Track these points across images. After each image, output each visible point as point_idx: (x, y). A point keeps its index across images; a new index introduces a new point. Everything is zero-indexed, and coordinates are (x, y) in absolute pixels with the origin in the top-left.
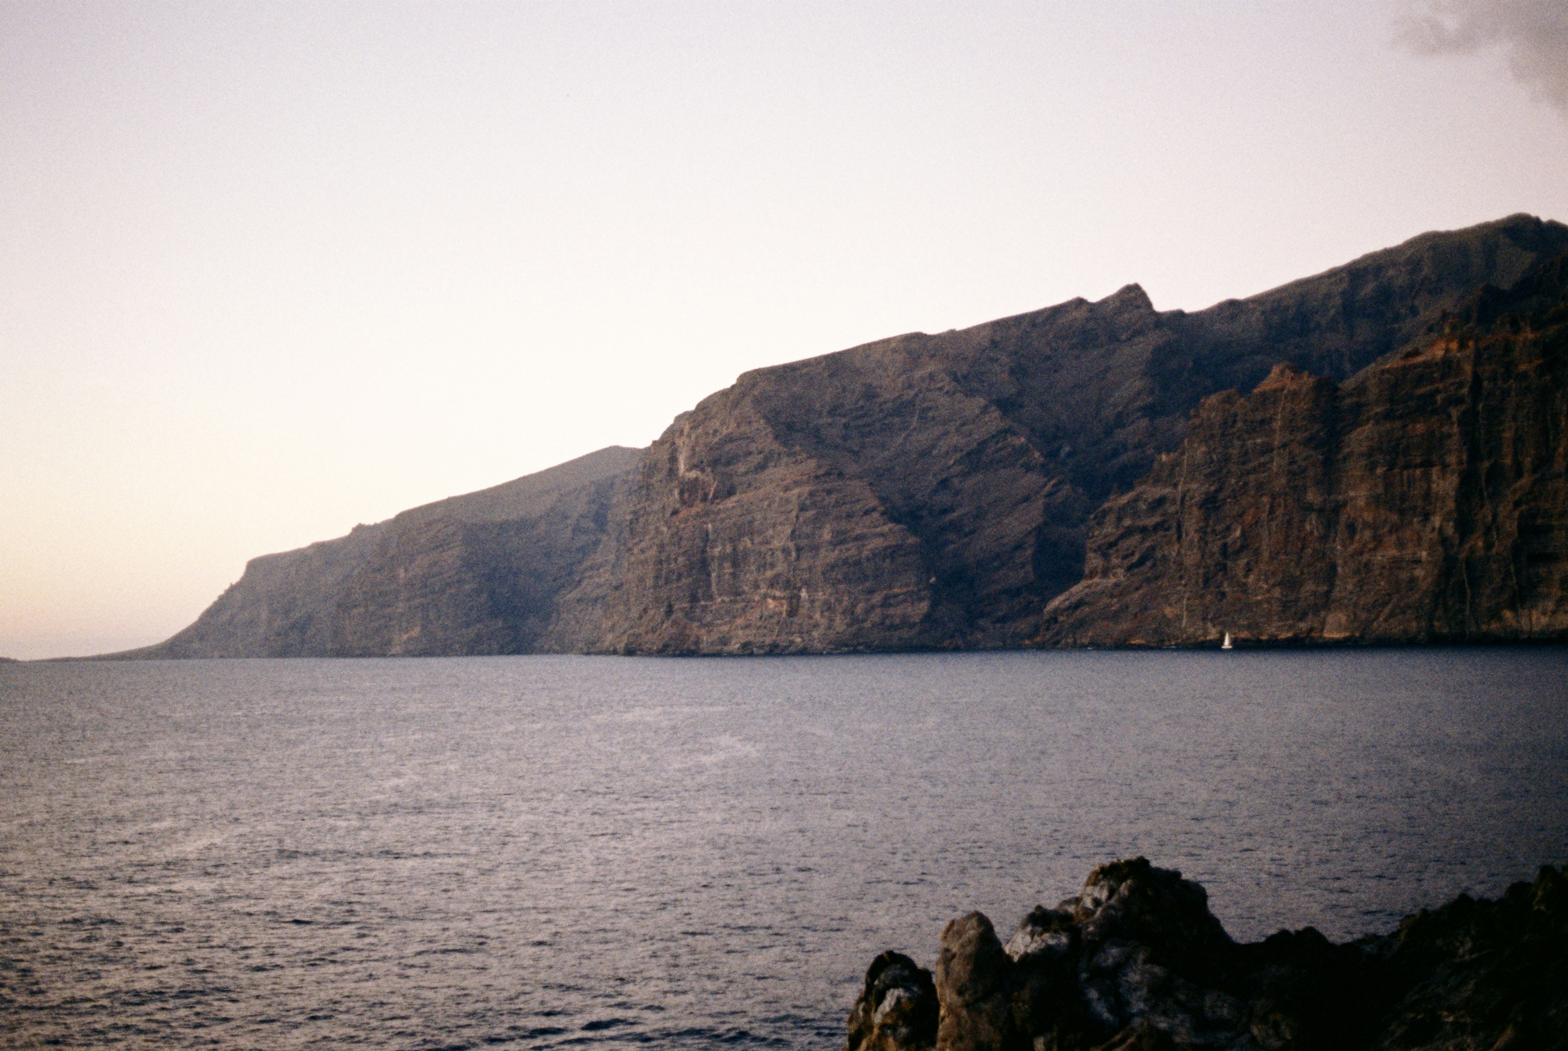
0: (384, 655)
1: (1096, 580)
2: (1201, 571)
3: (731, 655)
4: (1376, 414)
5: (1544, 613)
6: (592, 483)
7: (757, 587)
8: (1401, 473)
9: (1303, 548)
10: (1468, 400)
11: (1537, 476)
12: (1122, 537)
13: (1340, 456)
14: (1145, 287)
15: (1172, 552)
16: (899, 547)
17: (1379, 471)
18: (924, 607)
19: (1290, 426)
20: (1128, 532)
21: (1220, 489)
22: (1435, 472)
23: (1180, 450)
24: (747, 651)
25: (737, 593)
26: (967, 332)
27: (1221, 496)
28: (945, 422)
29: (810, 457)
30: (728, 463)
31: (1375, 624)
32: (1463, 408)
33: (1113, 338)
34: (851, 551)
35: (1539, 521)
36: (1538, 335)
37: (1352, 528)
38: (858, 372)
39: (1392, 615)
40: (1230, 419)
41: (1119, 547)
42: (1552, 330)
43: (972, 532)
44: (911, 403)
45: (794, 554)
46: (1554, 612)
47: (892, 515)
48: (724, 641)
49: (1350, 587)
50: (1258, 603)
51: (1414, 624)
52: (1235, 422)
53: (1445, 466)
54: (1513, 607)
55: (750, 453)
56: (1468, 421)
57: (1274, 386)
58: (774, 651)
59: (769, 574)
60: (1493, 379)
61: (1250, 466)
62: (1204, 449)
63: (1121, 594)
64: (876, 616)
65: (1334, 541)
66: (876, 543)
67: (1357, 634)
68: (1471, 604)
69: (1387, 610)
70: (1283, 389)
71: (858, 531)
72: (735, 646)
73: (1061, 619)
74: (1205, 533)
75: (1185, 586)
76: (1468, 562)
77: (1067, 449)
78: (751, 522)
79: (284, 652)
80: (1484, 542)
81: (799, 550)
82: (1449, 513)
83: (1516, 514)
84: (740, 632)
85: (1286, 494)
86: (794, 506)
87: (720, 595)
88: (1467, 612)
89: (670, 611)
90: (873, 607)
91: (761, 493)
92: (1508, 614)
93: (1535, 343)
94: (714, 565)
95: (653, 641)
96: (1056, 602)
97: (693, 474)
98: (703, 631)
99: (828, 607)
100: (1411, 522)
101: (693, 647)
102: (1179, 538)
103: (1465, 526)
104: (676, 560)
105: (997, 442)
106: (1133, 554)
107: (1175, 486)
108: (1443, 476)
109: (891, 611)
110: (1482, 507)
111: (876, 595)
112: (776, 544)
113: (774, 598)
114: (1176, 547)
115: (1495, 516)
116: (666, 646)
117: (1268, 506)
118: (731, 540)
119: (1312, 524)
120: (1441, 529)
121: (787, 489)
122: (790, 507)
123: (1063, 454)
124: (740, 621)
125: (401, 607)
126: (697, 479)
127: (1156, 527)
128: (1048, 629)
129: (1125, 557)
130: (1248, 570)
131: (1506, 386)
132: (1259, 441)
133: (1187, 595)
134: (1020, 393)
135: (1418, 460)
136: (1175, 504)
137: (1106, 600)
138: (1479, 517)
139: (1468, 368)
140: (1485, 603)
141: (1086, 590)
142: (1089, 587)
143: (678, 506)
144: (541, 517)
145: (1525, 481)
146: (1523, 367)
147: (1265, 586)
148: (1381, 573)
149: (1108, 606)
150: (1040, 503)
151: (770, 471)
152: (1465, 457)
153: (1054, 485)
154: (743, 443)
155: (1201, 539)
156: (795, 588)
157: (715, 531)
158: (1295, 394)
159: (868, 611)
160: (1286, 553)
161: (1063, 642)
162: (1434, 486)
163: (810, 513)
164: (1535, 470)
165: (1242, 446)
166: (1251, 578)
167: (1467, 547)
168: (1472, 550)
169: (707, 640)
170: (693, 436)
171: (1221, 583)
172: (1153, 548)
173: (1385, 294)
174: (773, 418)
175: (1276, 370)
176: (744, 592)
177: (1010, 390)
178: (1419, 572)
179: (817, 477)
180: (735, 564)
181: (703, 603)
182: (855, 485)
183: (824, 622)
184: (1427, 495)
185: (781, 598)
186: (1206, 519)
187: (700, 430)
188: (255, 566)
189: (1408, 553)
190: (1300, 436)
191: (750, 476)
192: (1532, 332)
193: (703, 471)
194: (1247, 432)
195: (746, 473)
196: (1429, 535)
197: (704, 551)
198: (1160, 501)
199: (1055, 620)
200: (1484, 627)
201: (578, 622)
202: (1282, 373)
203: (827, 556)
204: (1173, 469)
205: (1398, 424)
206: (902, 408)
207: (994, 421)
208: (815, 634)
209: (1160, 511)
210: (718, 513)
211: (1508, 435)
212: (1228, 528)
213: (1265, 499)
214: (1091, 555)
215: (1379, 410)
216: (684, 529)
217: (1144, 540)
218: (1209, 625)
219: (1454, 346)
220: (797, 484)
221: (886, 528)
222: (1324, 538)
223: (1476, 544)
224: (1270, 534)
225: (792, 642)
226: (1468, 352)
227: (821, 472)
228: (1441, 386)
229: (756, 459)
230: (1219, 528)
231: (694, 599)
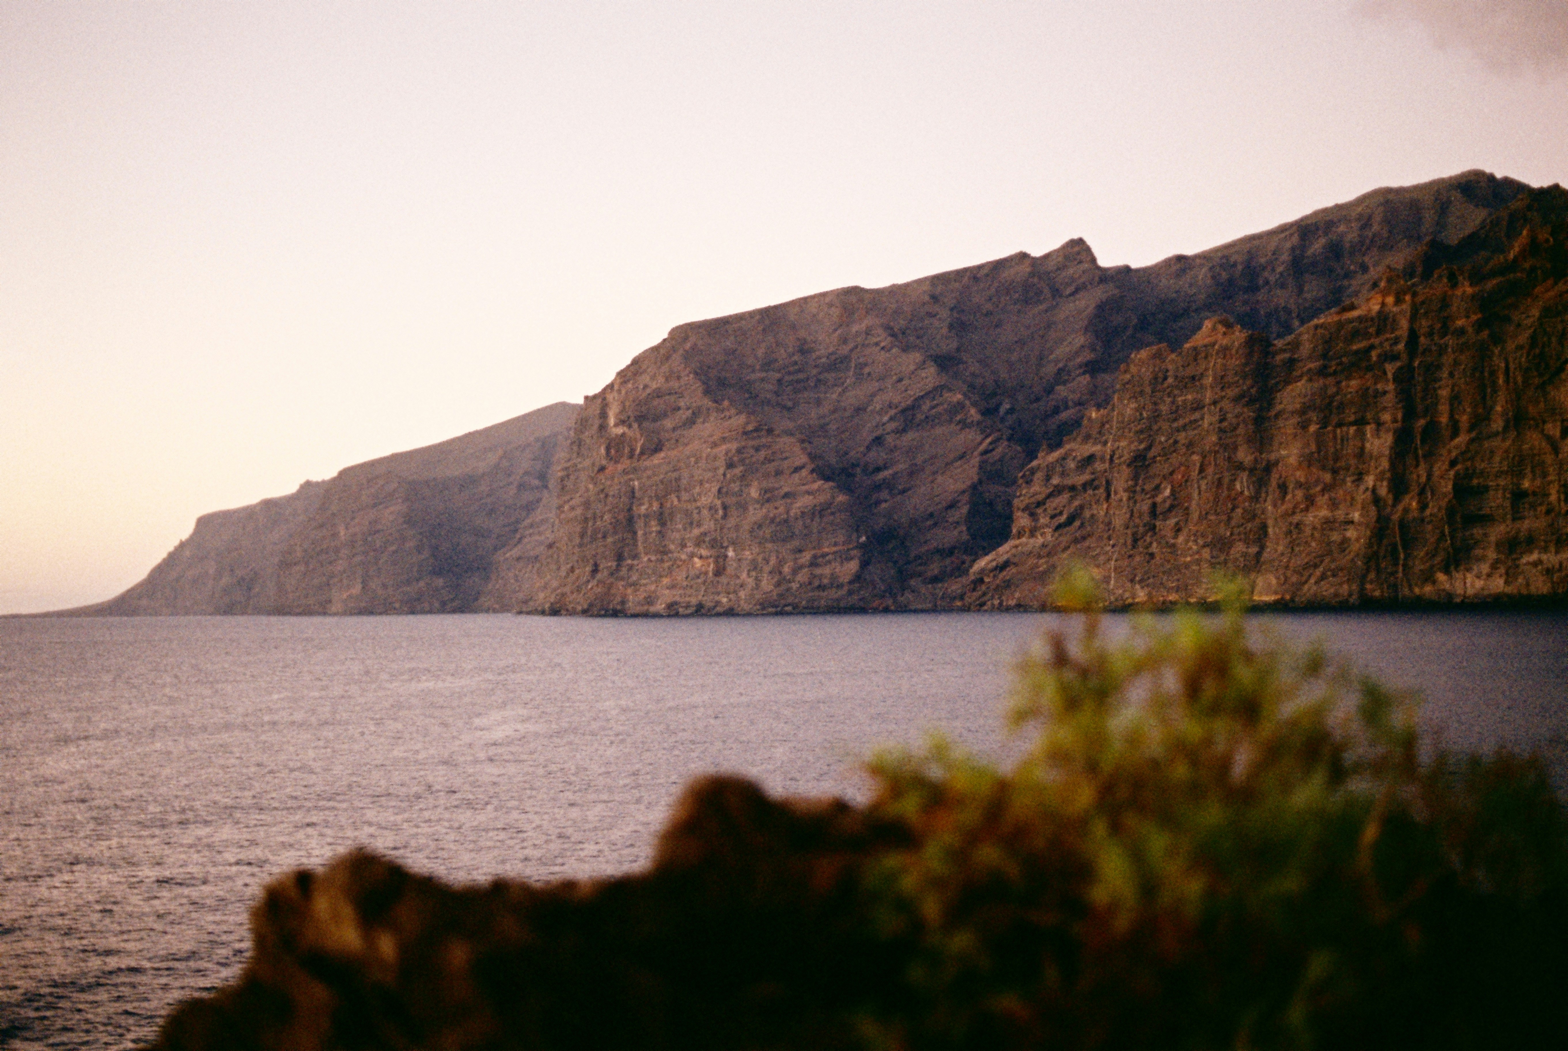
0: (325, 614)
1: (1024, 540)
2: (1129, 532)
3: (656, 616)
4: (1310, 370)
5: (1478, 577)
6: (537, 440)
7: (683, 546)
8: (1334, 432)
9: (1233, 509)
10: (1404, 356)
11: (1473, 435)
12: (1050, 496)
13: (1273, 413)
14: (1089, 242)
15: (1100, 511)
16: (829, 505)
17: (1313, 428)
18: (853, 566)
19: (1222, 382)
20: (1058, 491)
21: (1149, 448)
22: (1369, 429)
23: (1109, 407)
24: (673, 612)
25: (665, 552)
26: (907, 285)
27: (1151, 454)
28: (881, 379)
29: (739, 413)
30: (655, 419)
31: (1306, 587)
32: (1399, 364)
33: (1056, 292)
34: (779, 509)
35: (1475, 482)
36: (1477, 289)
37: (1283, 488)
38: (793, 327)
39: (1323, 577)
40: (1160, 375)
41: (1047, 505)
42: (1490, 284)
43: (904, 491)
44: (845, 359)
45: (721, 512)
46: (1489, 575)
47: (824, 473)
48: (650, 600)
49: (1281, 548)
50: (1187, 566)
51: (1346, 586)
52: (1165, 378)
53: (1379, 424)
54: (1447, 571)
55: (679, 409)
56: (1404, 378)
57: (1206, 341)
58: (700, 612)
59: (696, 532)
60: (1430, 334)
61: (1181, 422)
62: (1133, 405)
63: (1049, 554)
64: (802, 576)
65: (1265, 501)
66: (803, 502)
67: (1288, 597)
68: (1405, 566)
69: (1318, 572)
70: (1214, 344)
71: (786, 489)
72: (660, 607)
73: (987, 580)
74: (1135, 492)
75: (1113, 546)
76: (1402, 524)
77: (1006, 406)
78: (678, 479)
79: (229, 610)
80: (1419, 502)
81: (725, 507)
82: (1383, 473)
83: (1452, 473)
84: (667, 592)
85: (1216, 452)
86: (721, 464)
87: (646, 554)
88: (1400, 575)
89: (595, 570)
90: (801, 567)
91: (688, 450)
92: (1441, 577)
93: (1473, 297)
94: (640, 525)
95: (580, 601)
96: (982, 563)
97: (620, 430)
98: (629, 591)
99: (754, 566)
100: (1344, 481)
101: (619, 607)
102: (1108, 496)
103: (1399, 486)
104: (602, 517)
105: (934, 399)
106: (1061, 513)
107: (1105, 443)
108: (1377, 433)
109: (818, 571)
110: (1417, 466)
111: (804, 554)
112: (704, 501)
113: (701, 557)
114: (1105, 506)
115: (1429, 476)
116: (591, 605)
117: (1198, 465)
118: (657, 498)
119: (1242, 484)
120: (1374, 490)
121: (715, 445)
122: (717, 464)
123: (1002, 410)
124: (666, 581)
125: (341, 565)
126: (623, 434)
127: (1085, 486)
128: (974, 590)
129: (1053, 517)
130: (1178, 530)
131: (1442, 341)
132: (1189, 397)
133: (1115, 556)
134: (958, 350)
135: (1352, 418)
136: (1104, 462)
137: (1032, 561)
138: (1415, 476)
139: (1404, 324)
140: (1419, 566)
141: (1014, 551)
142: (1016, 547)
143: (604, 462)
144: (484, 474)
145: (1462, 439)
146: (1459, 323)
147: (1195, 547)
148: (1312, 535)
149: (1037, 566)
150: (976, 461)
151: (698, 426)
152: (1400, 416)
153: (991, 443)
154: (672, 398)
155: (1129, 499)
156: (722, 547)
157: (640, 489)
158: (1225, 349)
159: (795, 571)
160: (1217, 514)
161: (989, 603)
162: (1368, 445)
163: (738, 471)
164: (1470, 430)
165: (1173, 403)
166: (1181, 539)
167: (1400, 508)
168: (1406, 510)
169: (633, 600)
170: (623, 392)
171: (1151, 543)
172: (1081, 507)
173: (1335, 250)
174: (701, 373)
175: (1208, 324)
176: (671, 552)
177: (948, 345)
178: (1351, 533)
179: (745, 433)
180: (663, 524)
181: (629, 562)
182: (785, 442)
183: (751, 582)
184: (1361, 454)
185: (707, 558)
186: (1135, 478)
187: (630, 385)
188: (205, 523)
189: (1340, 514)
190: (1231, 393)
191: (678, 432)
192: (1471, 285)
193: (630, 426)
194: (1177, 387)
195: (674, 429)
196: (1361, 496)
197: (630, 510)
198: (1090, 459)
199: (981, 581)
200: (1417, 590)
201: (517, 581)
202: (1214, 329)
203: (755, 514)
204: (1103, 425)
205: (1331, 380)
206: (837, 363)
207: (930, 376)
208: (742, 594)
209: (1089, 469)
210: (646, 469)
211: (1444, 393)
212: (1157, 488)
213: (1196, 458)
214: (1019, 514)
215: (1312, 365)
216: (611, 486)
217: (1072, 498)
218: (1138, 586)
219: (1390, 300)
220: (724, 440)
221: (815, 486)
222: (1255, 498)
223: (1410, 504)
224: (1200, 493)
225: (718, 603)
226: (1404, 306)
227: (750, 428)
228: (1376, 341)
229: (685, 414)
230: (1148, 487)
231: (620, 558)
